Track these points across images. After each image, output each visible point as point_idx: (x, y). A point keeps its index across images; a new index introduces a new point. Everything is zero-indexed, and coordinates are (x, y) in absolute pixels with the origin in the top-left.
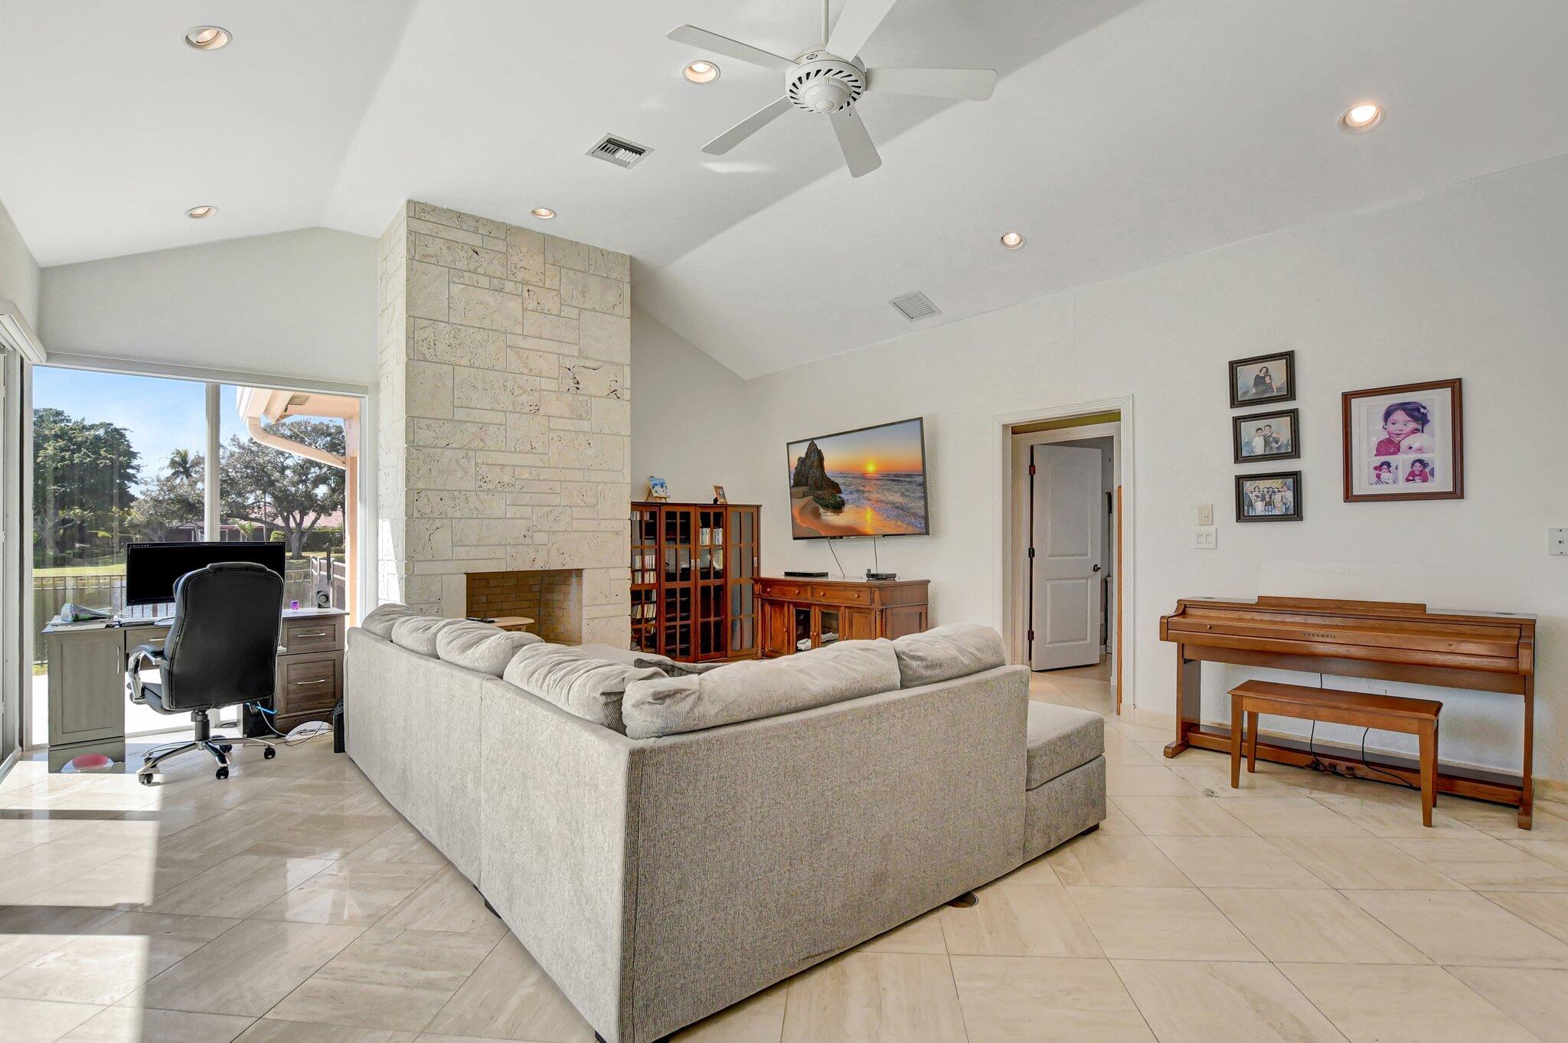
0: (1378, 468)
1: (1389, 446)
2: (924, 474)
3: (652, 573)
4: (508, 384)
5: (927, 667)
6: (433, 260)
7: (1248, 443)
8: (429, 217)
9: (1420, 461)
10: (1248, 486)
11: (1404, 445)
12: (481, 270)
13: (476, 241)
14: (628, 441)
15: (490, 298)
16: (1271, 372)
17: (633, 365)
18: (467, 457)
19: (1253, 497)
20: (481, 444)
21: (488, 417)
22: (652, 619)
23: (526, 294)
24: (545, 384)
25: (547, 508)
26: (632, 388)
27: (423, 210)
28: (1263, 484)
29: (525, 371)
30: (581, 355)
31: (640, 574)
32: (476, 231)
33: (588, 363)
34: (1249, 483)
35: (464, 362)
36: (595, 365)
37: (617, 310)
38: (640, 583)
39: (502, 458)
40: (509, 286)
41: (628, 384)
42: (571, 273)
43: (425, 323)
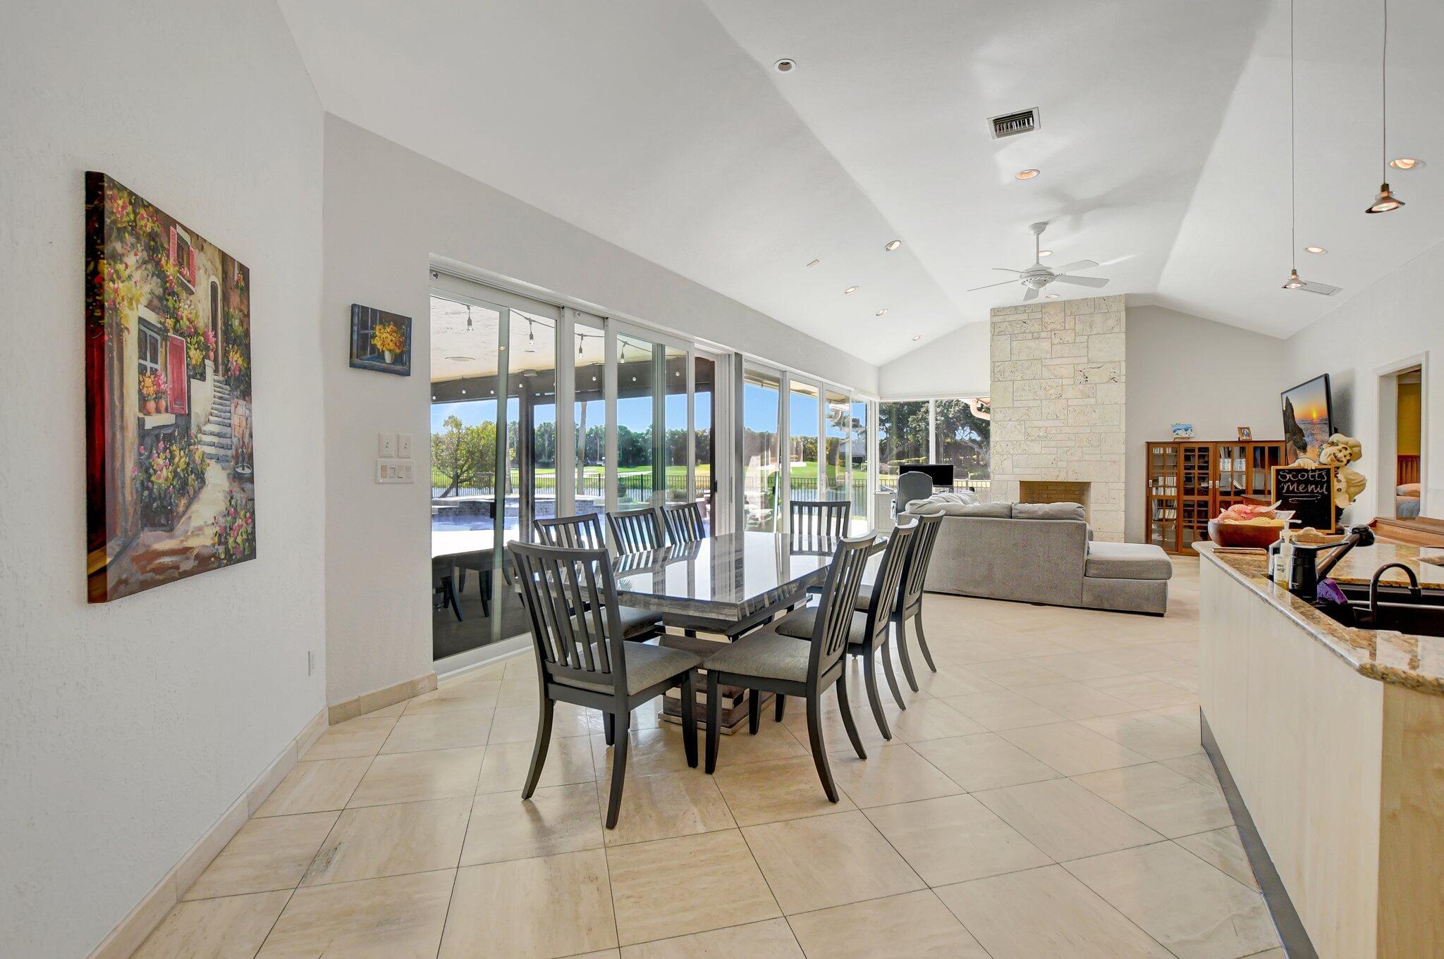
3: (1173, 489)
4: (1043, 385)
5: (1019, 513)
6: (1003, 333)
8: (1001, 314)
12: (1027, 331)
13: (1024, 317)
14: (1124, 408)
15: (1032, 344)
17: (1127, 361)
18: (1020, 424)
20: (1028, 417)
21: (1031, 403)
22: (1173, 520)
23: (1053, 336)
24: (1065, 382)
25: (1065, 449)
26: (1126, 375)
27: (998, 311)
29: (1052, 377)
30: (1089, 361)
31: (1162, 489)
32: (1025, 312)
33: (1094, 365)
35: (1018, 378)
36: (1100, 365)
37: (1115, 330)
38: (1162, 494)
39: (1041, 424)
40: (1043, 335)
41: (1124, 371)
42: (1082, 317)
43: (999, 363)
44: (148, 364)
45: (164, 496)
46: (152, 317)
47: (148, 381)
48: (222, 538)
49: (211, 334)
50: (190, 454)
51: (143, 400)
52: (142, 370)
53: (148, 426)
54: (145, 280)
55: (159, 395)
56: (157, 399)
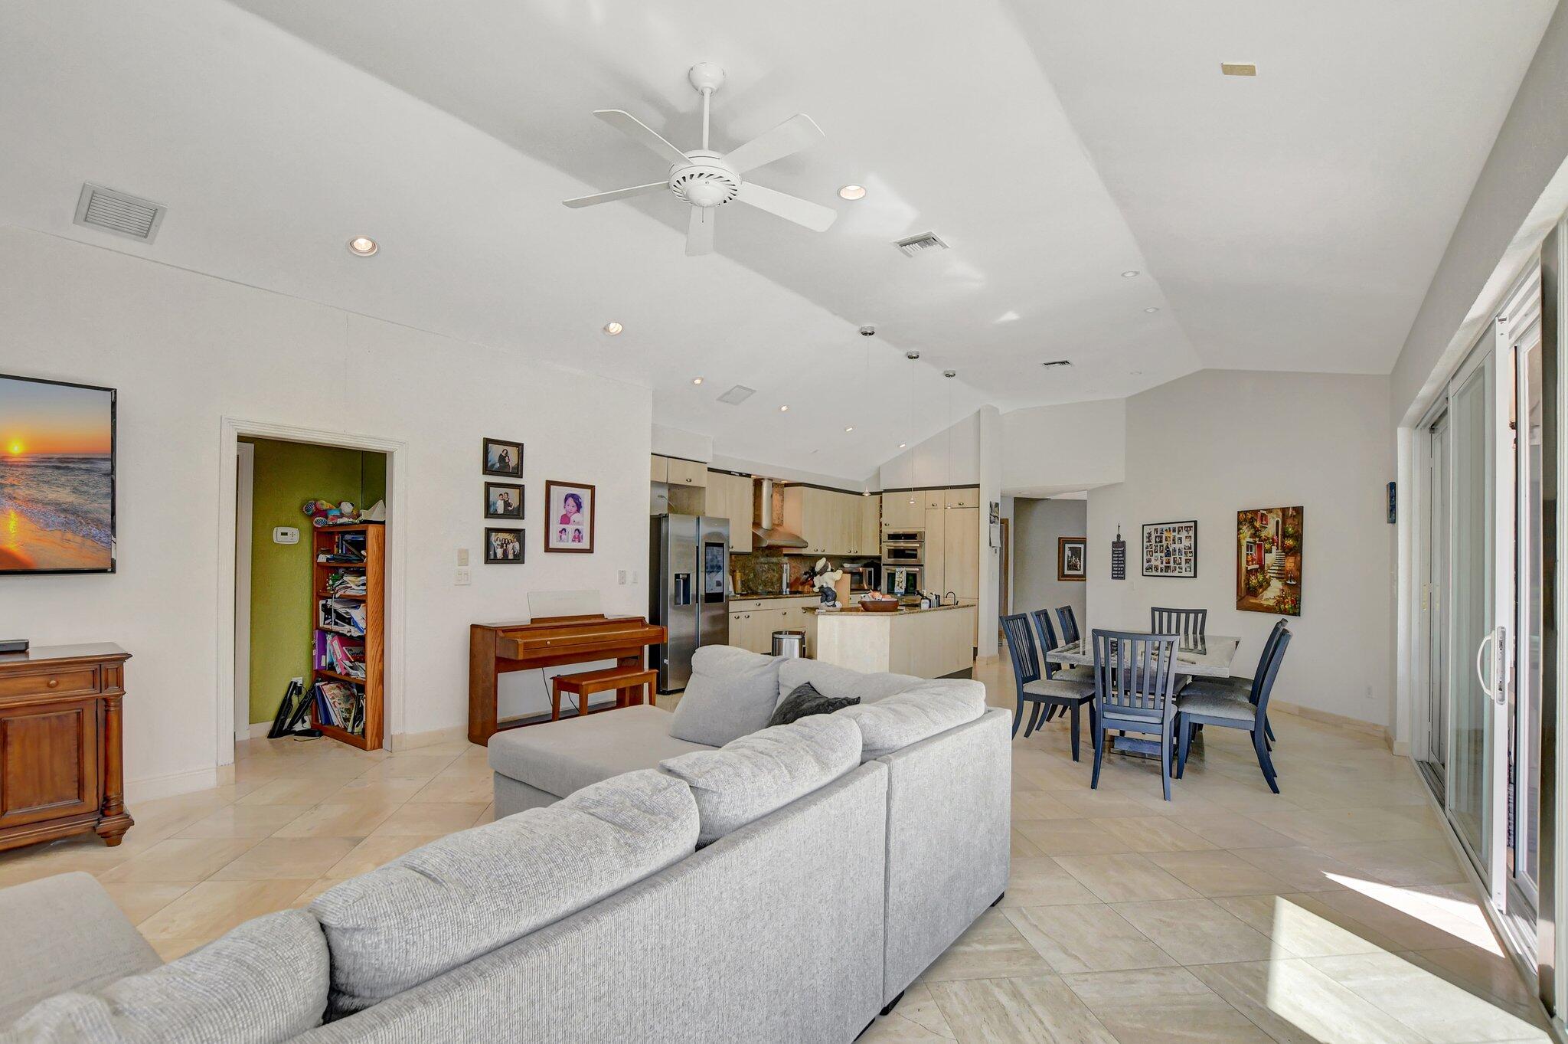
0: (561, 532)
1: (565, 519)
2: (113, 459)
7: (495, 504)
9: (578, 530)
10: (493, 536)
11: (572, 519)
16: (509, 454)
19: (495, 544)
28: (502, 536)
34: (494, 534)
44: (1249, 552)
45: (1255, 588)
46: (1251, 540)
47: (1249, 557)
48: (1278, 603)
49: (1275, 538)
50: (1265, 576)
51: (1248, 562)
52: (1247, 554)
53: (1249, 569)
54: (1248, 531)
55: (1253, 560)
56: (1252, 561)
